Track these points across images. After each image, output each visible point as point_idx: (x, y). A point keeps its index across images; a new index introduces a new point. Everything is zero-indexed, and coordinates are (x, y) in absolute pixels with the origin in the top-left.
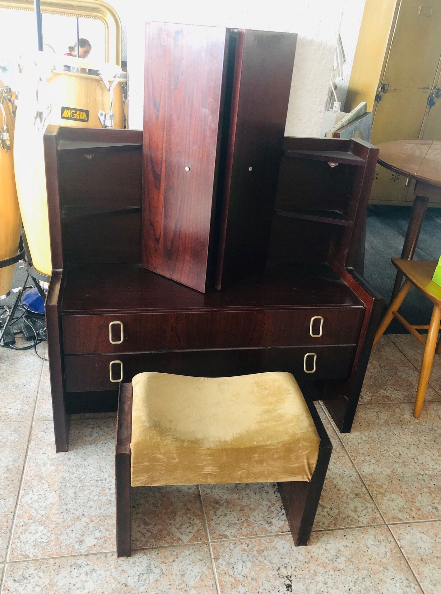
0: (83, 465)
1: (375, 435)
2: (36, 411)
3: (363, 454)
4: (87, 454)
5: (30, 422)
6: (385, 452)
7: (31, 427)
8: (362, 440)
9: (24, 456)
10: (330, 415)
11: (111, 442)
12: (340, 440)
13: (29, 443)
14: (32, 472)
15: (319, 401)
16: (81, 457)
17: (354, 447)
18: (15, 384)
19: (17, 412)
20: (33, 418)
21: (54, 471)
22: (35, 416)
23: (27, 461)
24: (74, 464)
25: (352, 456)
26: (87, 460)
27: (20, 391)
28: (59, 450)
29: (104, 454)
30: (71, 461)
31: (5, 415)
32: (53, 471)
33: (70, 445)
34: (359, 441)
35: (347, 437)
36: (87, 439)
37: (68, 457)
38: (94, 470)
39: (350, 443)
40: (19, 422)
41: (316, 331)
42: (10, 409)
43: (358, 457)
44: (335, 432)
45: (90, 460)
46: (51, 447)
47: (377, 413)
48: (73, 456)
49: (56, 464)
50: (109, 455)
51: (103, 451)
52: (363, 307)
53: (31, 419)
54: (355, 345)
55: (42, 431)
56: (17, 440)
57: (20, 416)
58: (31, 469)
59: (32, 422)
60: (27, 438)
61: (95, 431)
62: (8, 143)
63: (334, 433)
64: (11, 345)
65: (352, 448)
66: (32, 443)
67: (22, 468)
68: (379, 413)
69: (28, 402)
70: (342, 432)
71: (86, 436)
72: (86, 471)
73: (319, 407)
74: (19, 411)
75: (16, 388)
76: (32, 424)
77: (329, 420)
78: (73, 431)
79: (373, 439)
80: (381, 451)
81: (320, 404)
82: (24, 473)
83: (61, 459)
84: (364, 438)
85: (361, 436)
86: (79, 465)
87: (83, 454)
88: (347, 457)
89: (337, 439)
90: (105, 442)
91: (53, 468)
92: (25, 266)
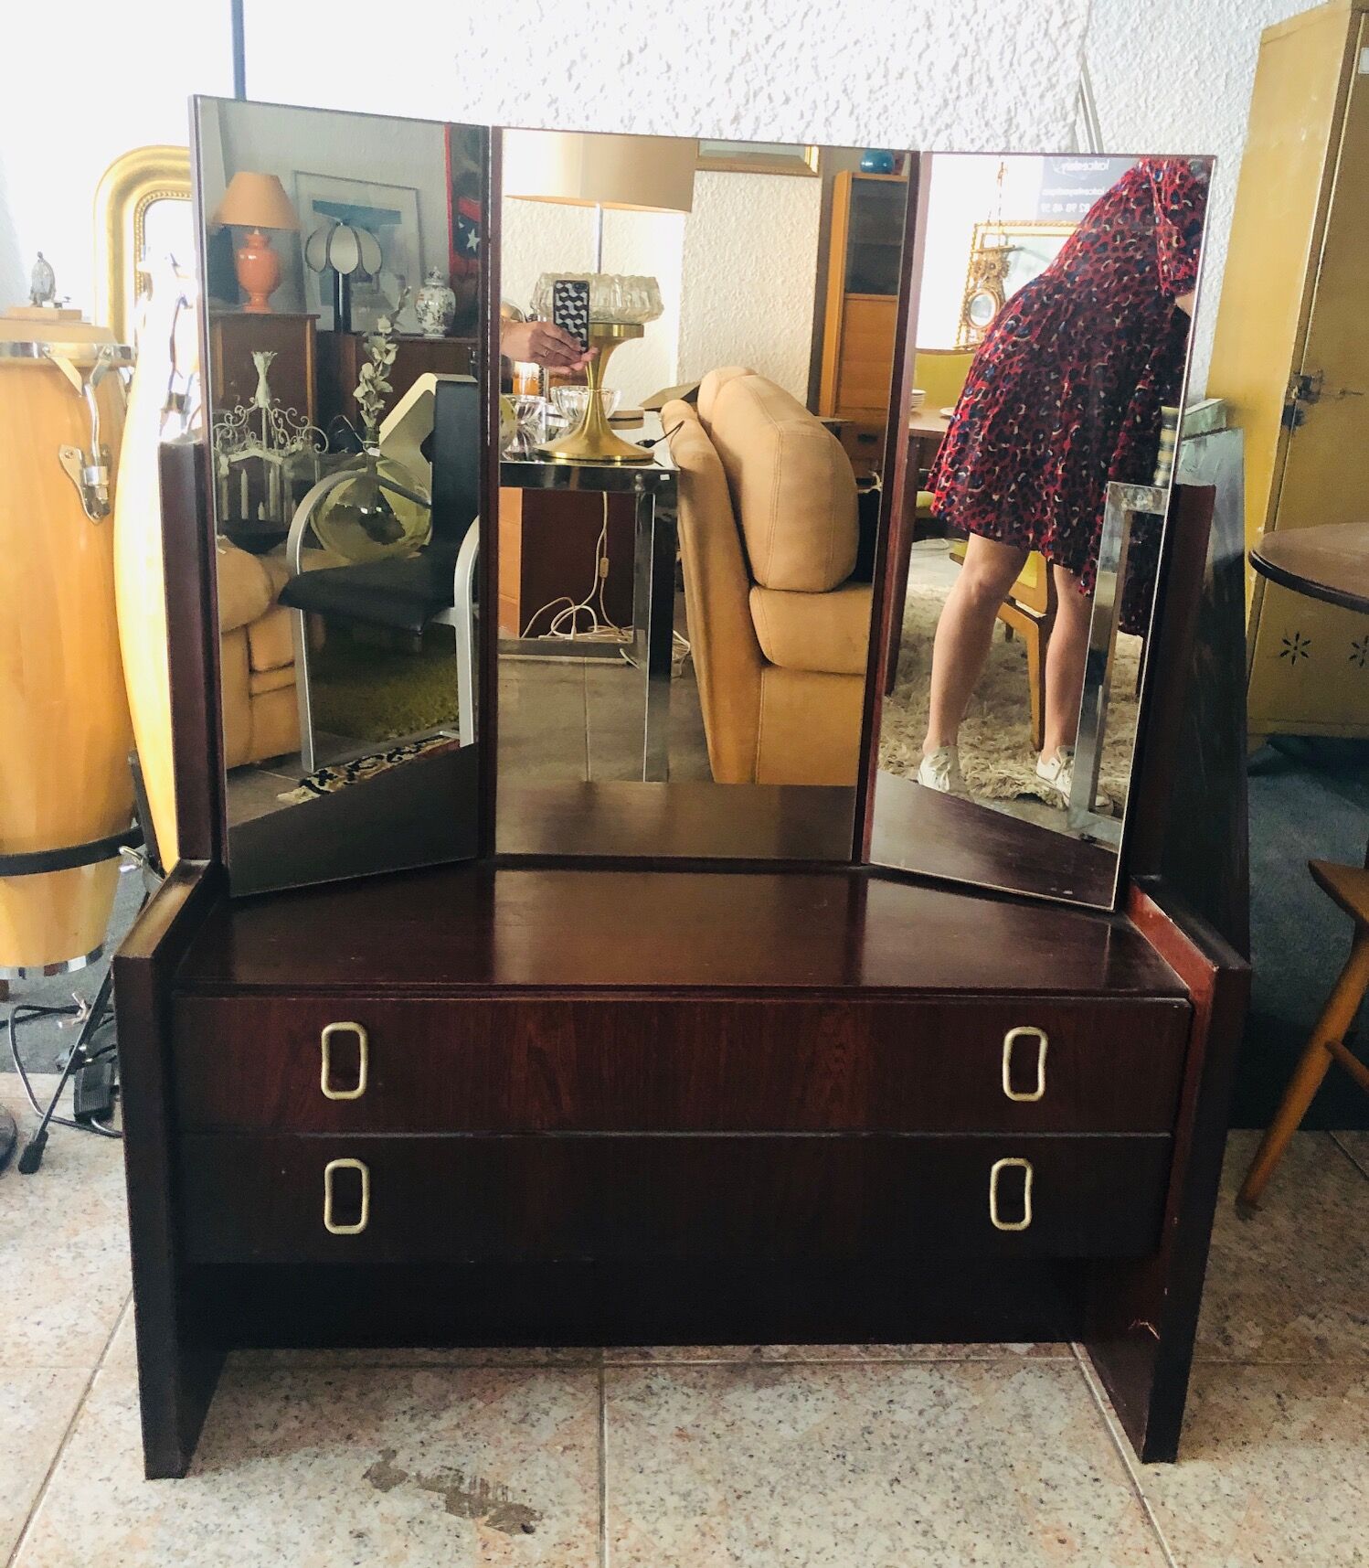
0: (224, 1528)
1: (1268, 1480)
2: (118, 1334)
3: (1218, 1544)
4: (248, 1489)
5: (89, 1372)
6: (1302, 1542)
7: (89, 1387)
8: (1217, 1493)
9: (39, 1487)
10: (1107, 1397)
11: (339, 1451)
12: (1137, 1490)
13: (68, 1440)
14: (50, 1543)
15: (1074, 1345)
16: (224, 1500)
17: (1189, 1520)
18: (76, 1244)
19: (57, 1337)
20: (101, 1359)
21: (123, 1542)
22: (109, 1353)
23: (43, 1503)
24: (195, 1525)
25: (1176, 1551)
26: (241, 1512)
27: (84, 1266)
28: (155, 1470)
29: (304, 1491)
30: (188, 1511)
31: (16, 1344)
32: (117, 1543)
33: (196, 1457)
34: (1207, 1498)
35: (1163, 1478)
36: (263, 1437)
37: (182, 1495)
38: (257, 1548)
39: (1170, 1504)
40: (54, 1371)
41: (1024, 1079)
42: (39, 1323)
43: (1200, 1554)
44: (1122, 1458)
45: (251, 1513)
46: (134, 1458)
47: (1279, 1396)
48: (198, 1494)
49: (133, 1521)
50: (320, 1498)
51: (300, 1484)
52: (1184, 1000)
53: (93, 1359)
54: (1167, 1135)
55: (118, 1404)
56: (29, 1428)
57: (64, 1348)
58: (50, 1530)
59: (95, 1372)
60: (63, 1423)
61: (293, 1411)
62: (101, 494)
63: (1117, 1463)
64: (94, 1123)
65: (1177, 1521)
66: (77, 1442)
67: (20, 1526)
68: (1283, 1396)
69: (101, 1303)
70: (1147, 1457)
71: (258, 1426)
72: (228, 1550)
73: (1072, 1366)
74: (62, 1332)
75: (74, 1258)
76: (92, 1378)
77: (1101, 1413)
78: (220, 1406)
79: (1259, 1491)
80: (1287, 1537)
81: (1075, 1356)
82: (23, 1544)
83: (156, 1502)
84: (1225, 1486)
85: (1214, 1478)
86: (211, 1527)
87: (234, 1490)
88: (1156, 1553)
89: (1128, 1484)
90: (316, 1449)
91: (124, 1531)
92: (139, 867)
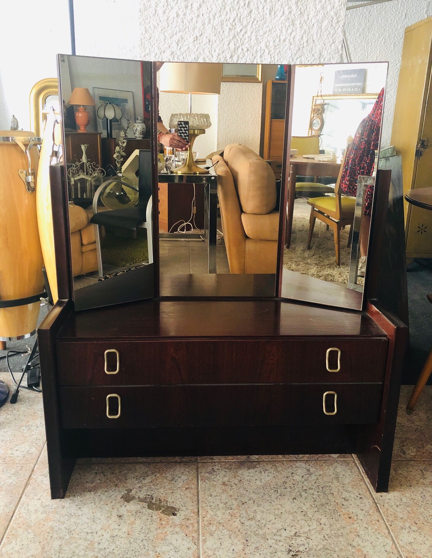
0: (77, 514)
1: (418, 498)
2: (42, 454)
3: (402, 518)
4: (84, 502)
5: (33, 465)
6: (430, 517)
7: (33, 470)
8: (401, 502)
9: (18, 502)
10: (364, 471)
11: (113, 490)
12: (375, 501)
13: (26, 487)
14: (21, 519)
15: (353, 455)
16: (76, 505)
17: (392, 510)
18: (28, 425)
19: (23, 454)
20: (37, 462)
21: (44, 519)
22: (39, 459)
23: (18, 507)
24: (67, 513)
25: (388, 520)
26: (82, 509)
27: (31, 432)
28: (54, 496)
29: (102, 503)
30: (65, 509)
31: (10, 457)
32: (42, 519)
33: (68, 492)
34: (398, 503)
35: (384, 497)
36: (88, 485)
37: (63, 504)
38: (87, 521)
39: (386, 505)
40: (22, 465)
41: (333, 365)
42: (17, 450)
43: (396, 522)
44: (369, 491)
45: (85, 509)
46: (47, 492)
47: (422, 471)
48: (68, 504)
49: (47, 512)
50: (107, 505)
51: (101, 500)
52: (385, 338)
53: (34, 462)
54: (381, 383)
55: (42, 475)
56: (14, 483)
57: (25, 458)
58: (21, 515)
59: (35, 465)
60: (25, 482)
61: (98, 477)
62: (32, 185)
63: (368, 492)
64: (34, 387)
65: (388, 511)
66: (29, 487)
67: (11, 514)
68: (423, 471)
69: (37, 444)
70: (377, 491)
71: (87, 482)
72: (78, 521)
73: (352, 461)
74: (25, 453)
75: (28, 430)
76: (34, 467)
77: (362, 476)
78: (75, 476)
79: (415, 501)
80: (425, 516)
81: (353, 458)
82: (12, 520)
83: (55, 506)
84: (404, 500)
85: (401, 497)
86: (72, 514)
87: (80, 502)
88: (382, 521)
89: (371, 499)
90: (106, 489)
91: (44, 515)
92: (46, 304)
